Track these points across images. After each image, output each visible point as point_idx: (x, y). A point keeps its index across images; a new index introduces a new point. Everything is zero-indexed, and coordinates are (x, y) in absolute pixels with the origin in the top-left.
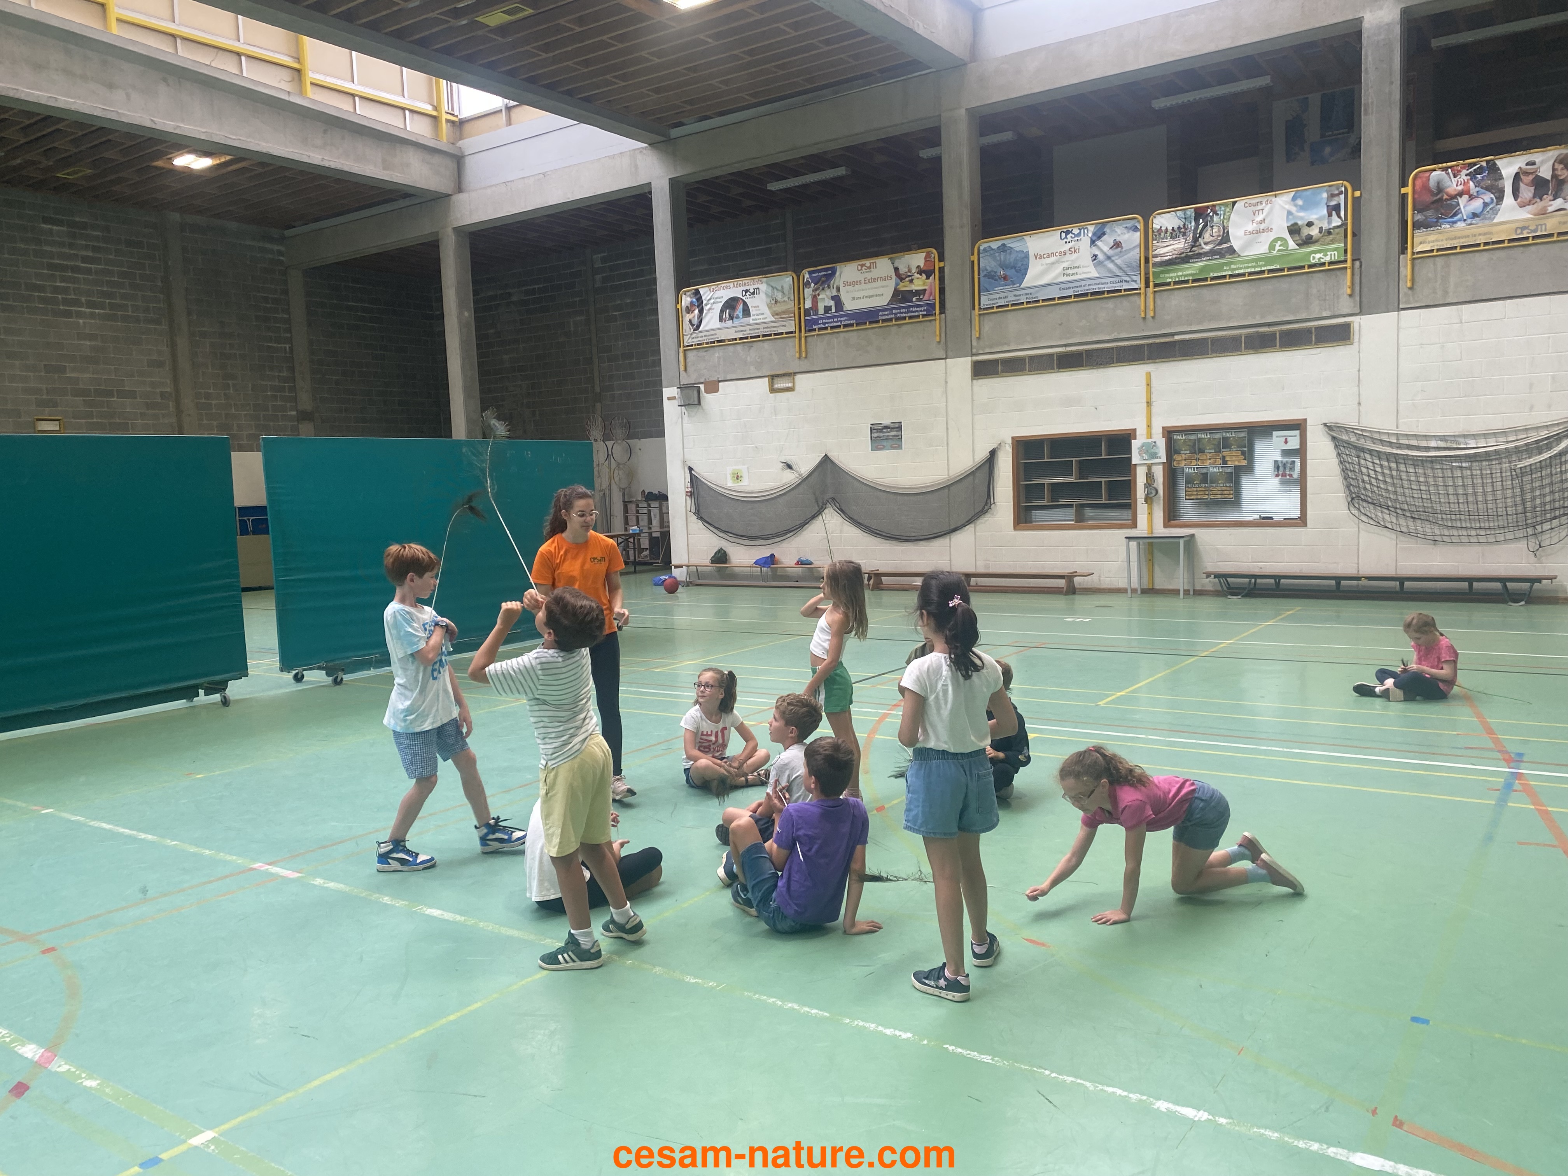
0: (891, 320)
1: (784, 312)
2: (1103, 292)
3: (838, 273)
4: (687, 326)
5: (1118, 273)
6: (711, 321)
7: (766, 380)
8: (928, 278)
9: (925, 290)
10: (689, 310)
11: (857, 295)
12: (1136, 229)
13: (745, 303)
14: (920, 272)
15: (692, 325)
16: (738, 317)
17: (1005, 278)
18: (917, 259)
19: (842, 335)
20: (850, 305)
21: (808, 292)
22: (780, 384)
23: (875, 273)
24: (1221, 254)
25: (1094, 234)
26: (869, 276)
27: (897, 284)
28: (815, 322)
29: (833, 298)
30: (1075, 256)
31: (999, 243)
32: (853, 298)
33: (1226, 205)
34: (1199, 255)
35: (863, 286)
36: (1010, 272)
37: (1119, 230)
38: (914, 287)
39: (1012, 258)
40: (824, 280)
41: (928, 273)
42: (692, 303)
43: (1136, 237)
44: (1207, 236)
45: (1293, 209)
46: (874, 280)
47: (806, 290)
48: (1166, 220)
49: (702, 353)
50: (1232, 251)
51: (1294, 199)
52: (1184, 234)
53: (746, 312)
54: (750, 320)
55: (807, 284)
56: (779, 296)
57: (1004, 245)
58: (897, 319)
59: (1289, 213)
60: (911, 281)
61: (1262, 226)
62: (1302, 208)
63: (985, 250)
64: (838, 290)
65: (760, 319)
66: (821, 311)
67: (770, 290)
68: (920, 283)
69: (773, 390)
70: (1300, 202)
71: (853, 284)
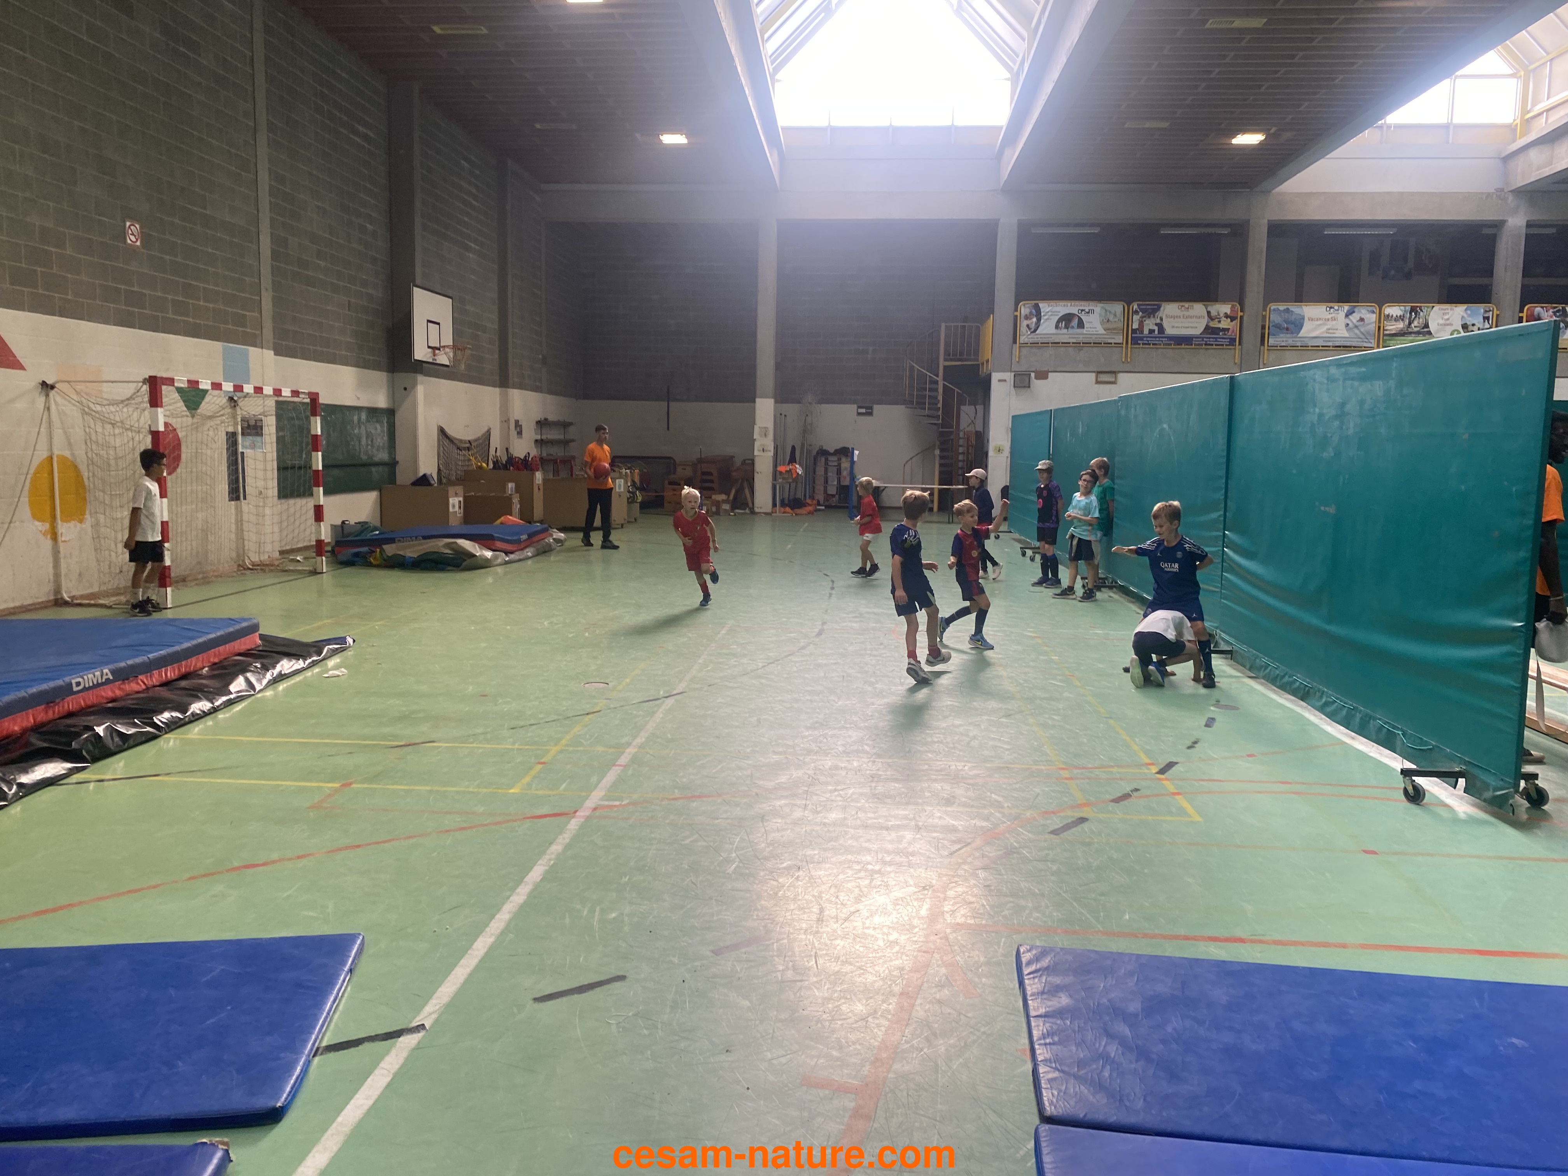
0: (1202, 345)
1: (1114, 329)
2: (1350, 347)
3: (1162, 309)
4: (1024, 328)
5: (1362, 336)
6: (1048, 327)
7: (1094, 375)
8: (1232, 321)
9: (1229, 329)
10: (1027, 318)
11: (1176, 325)
12: (1373, 312)
13: (1080, 319)
14: (1227, 316)
15: (1030, 329)
16: (1073, 327)
17: (1287, 329)
18: (1225, 308)
19: (1160, 350)
20: (1169, 331)
21: (1136, 318)
22: (1103, 378)
23: (1191, 312)
24: (1424, 334)
25: (1348, 311)
26: (1186, 313)
27: (1208, 322)
28: (1141, 339)
29: (1156, 324)
30: (1334, 322)
31: (1285, 307)
32: (1173, 327)
33: (1428, 307)
34: (1411, 333)
35: (1182, 320)
36: (1290, 326)
37: (1364, 311)
38: (1221, 326)
39: (1293, 318)
40: (1152, 312)
41: (1233, 319)
42: (1031, 313)
43: (1373, 317)
44: (1416, 323)
45: (1465, 315)
46: (1191, 317)
47: (1135, 317)
48: (1394, 310)
49: (1034, 350)
50: (1430, 333)
51: (1466, 310)
52: (1403, 320)
53: (1081, 324)
54: (1084, 331)
55: (1136, 312)
56: (1111, 318)
57: (1288, 309)
58: (1206, 345)
59: (1463, 317)
60: (1220, 322)
61: (1448, 322)
62: (1469, 316)
63: (1274, 310)
64: (1161, 319)
65: (1092, 331)
66: (1146, 332)
67: (1103, 312)
68: (1225, 324)
69: (1097, 382)
70: (1469, 312)
71: (1174, 317)
